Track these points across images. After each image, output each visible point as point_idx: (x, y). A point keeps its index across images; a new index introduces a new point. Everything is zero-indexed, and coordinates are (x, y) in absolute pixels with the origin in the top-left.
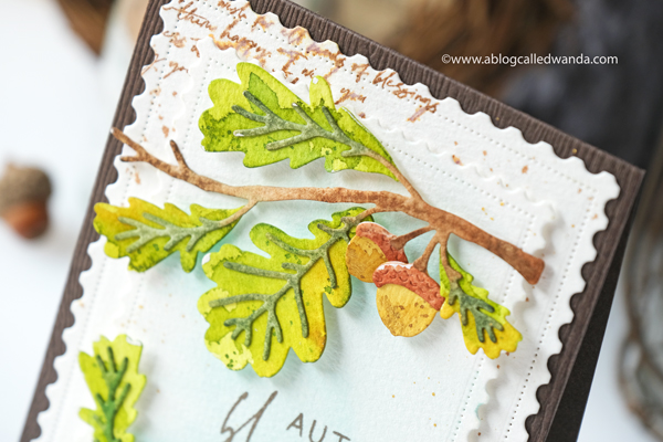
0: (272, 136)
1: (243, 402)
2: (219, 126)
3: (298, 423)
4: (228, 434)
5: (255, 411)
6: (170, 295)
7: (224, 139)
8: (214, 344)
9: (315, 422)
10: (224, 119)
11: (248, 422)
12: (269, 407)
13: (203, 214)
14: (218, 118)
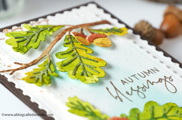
0: (31, 40)
1: (109, 90)
2: (19, 47)
3: (124, 82)
4: (118, 98)
5: (114, 89)
6: (62, 88)
7: (24, 49)
8: (86, 81)
9: (125, 79)
10: (18, 46)
11: (117, 92)
12: (114, 85)
13: (43, 65)
14: (17, 47)
